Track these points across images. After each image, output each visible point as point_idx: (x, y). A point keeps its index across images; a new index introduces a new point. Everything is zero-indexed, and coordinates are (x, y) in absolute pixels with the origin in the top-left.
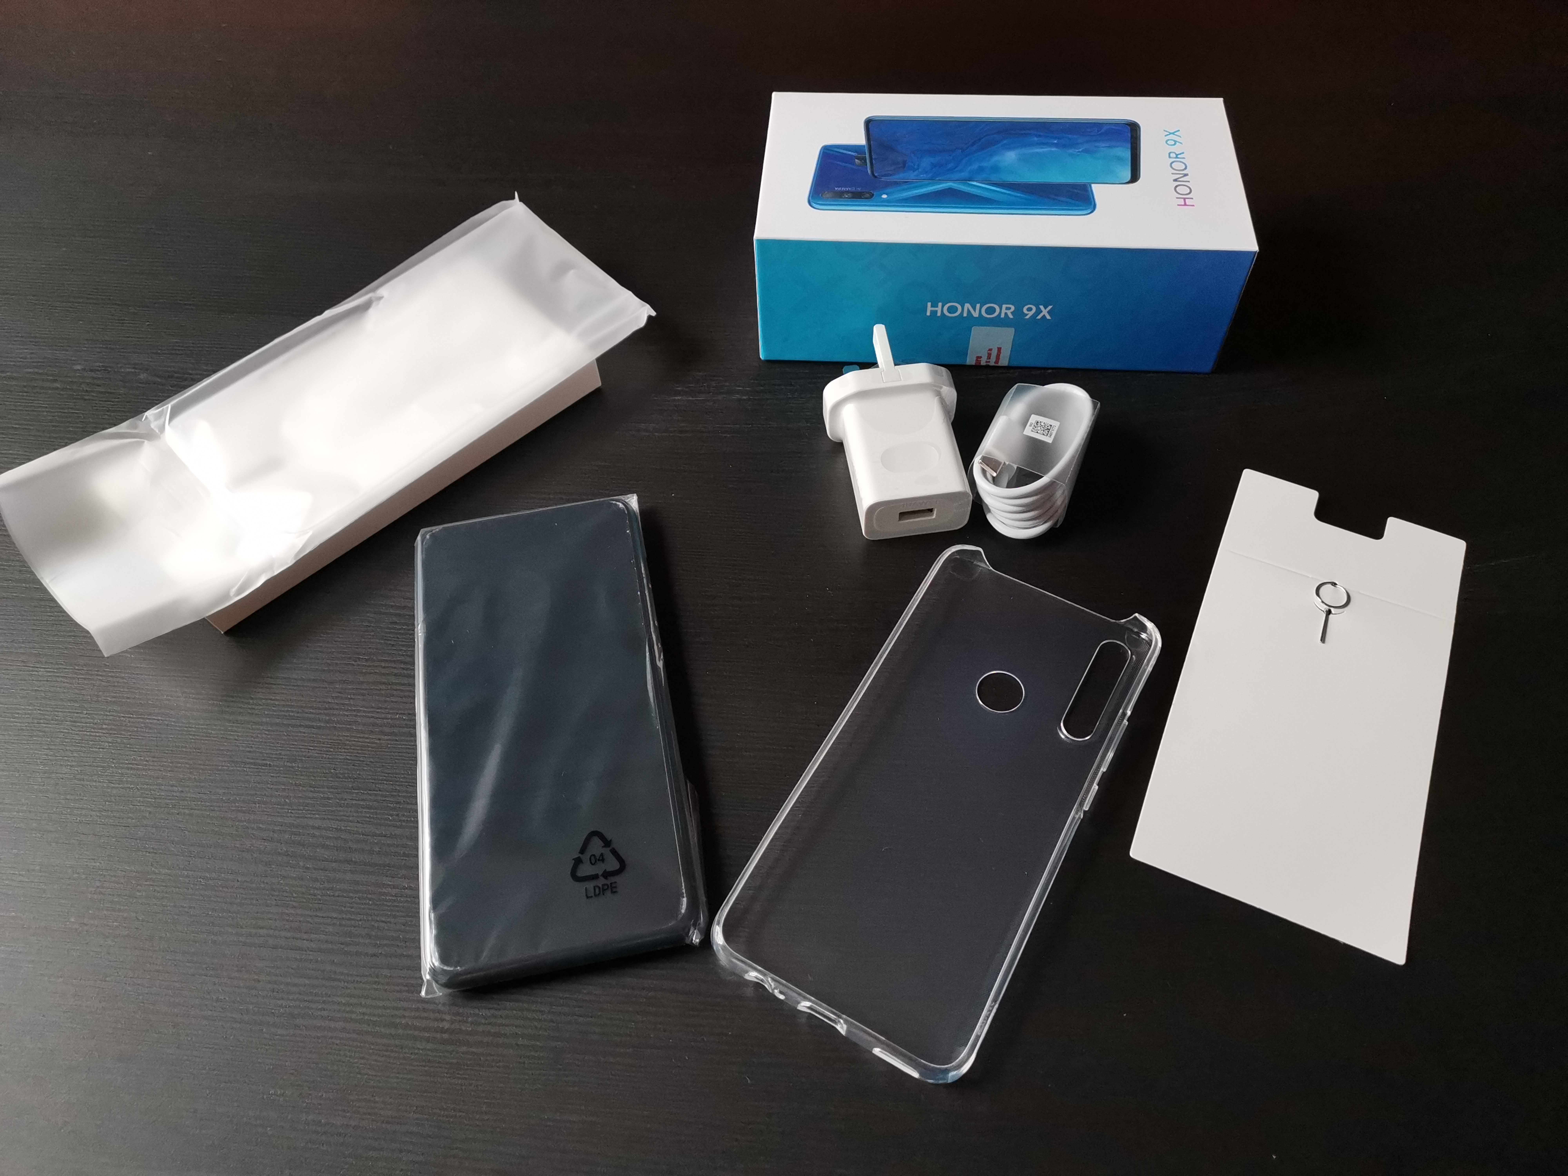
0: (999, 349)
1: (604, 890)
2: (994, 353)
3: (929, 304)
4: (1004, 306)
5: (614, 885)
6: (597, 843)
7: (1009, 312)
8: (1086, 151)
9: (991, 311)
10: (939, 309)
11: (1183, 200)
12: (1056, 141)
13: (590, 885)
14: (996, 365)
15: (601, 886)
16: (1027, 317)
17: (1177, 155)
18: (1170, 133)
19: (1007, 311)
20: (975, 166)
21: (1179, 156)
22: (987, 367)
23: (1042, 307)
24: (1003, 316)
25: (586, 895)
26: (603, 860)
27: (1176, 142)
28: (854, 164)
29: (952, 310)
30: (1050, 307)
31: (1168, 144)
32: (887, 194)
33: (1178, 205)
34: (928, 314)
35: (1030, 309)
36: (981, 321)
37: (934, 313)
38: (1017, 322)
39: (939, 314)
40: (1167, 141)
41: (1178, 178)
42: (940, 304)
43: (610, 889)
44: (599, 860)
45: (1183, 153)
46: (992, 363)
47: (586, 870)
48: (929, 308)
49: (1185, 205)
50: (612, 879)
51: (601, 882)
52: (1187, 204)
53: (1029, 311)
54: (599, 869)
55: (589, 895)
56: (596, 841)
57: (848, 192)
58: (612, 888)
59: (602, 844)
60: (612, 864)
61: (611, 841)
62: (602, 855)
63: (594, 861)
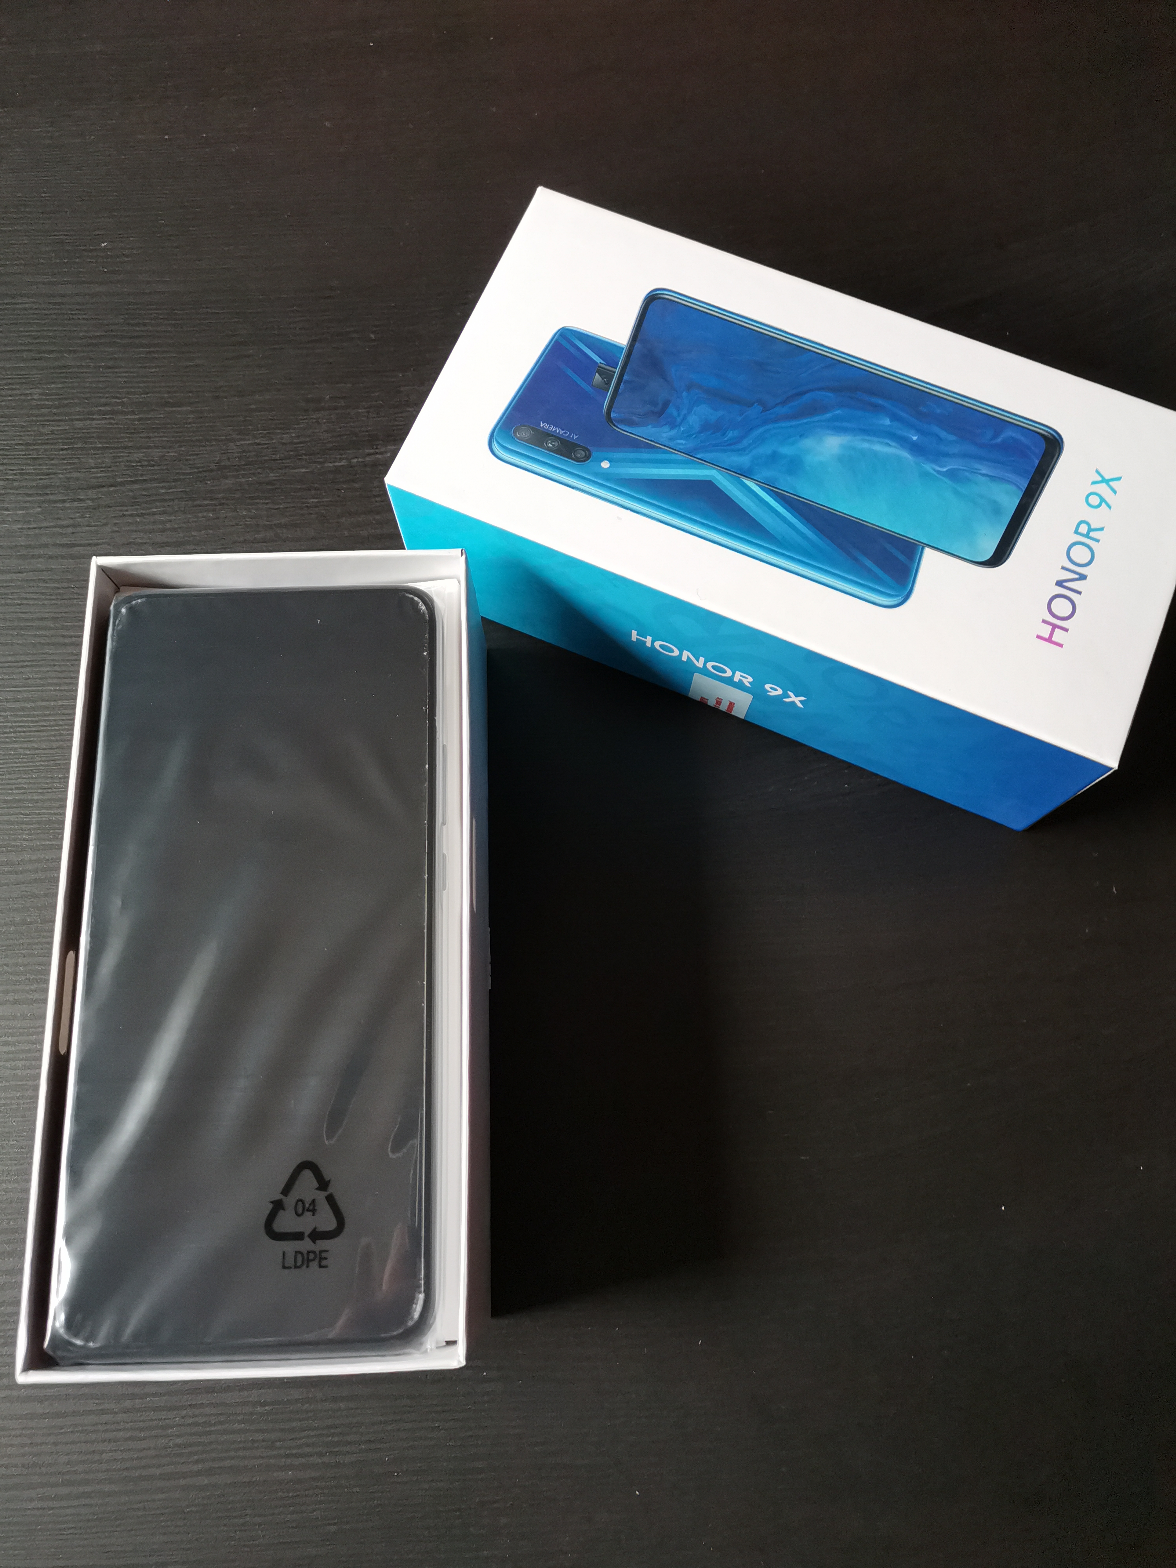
0: (732, 703)
1: (309, 1261)
2: (725, 703)
3: (634, 628)
4: (738, 673)
5: (324, 1255)
6: (307, 1180)
7: (745, 680)
8: (952, 475)
9: (719, 669)
10: (648, 640)
12: (915, 438)
13: (290, 1247)
14: (728, 712)
15: (305, 1252)
16: (770, 694)
19: (742, 678)
20: (767, 449)
23: (790, 693)
24: (736, 679)
25: (283, 1263)
26: (314, 1211)
27: (1102, 500)
30: (803, 698)
32: (610, 461)
36: (707, 673)
38: (756, 693)
39: (647, 648)
42: (651, 635)
43: (317, 1260)
44: (308, 1210)
46: (723, 709)
47: (286, 1222)
48: (632, 634)
50: (322, 1244)
51: (306, 1245)
53: (773, 690)
54: (306, 1224)
55: (287, 1265)
56: (307, 1175)
57: (556, 437)
58: (321, 1258)
59: (315, 1184)
60: (325, 1220)
61: (329, 1181)
62: (314, 1201)
63: (300, 1211)
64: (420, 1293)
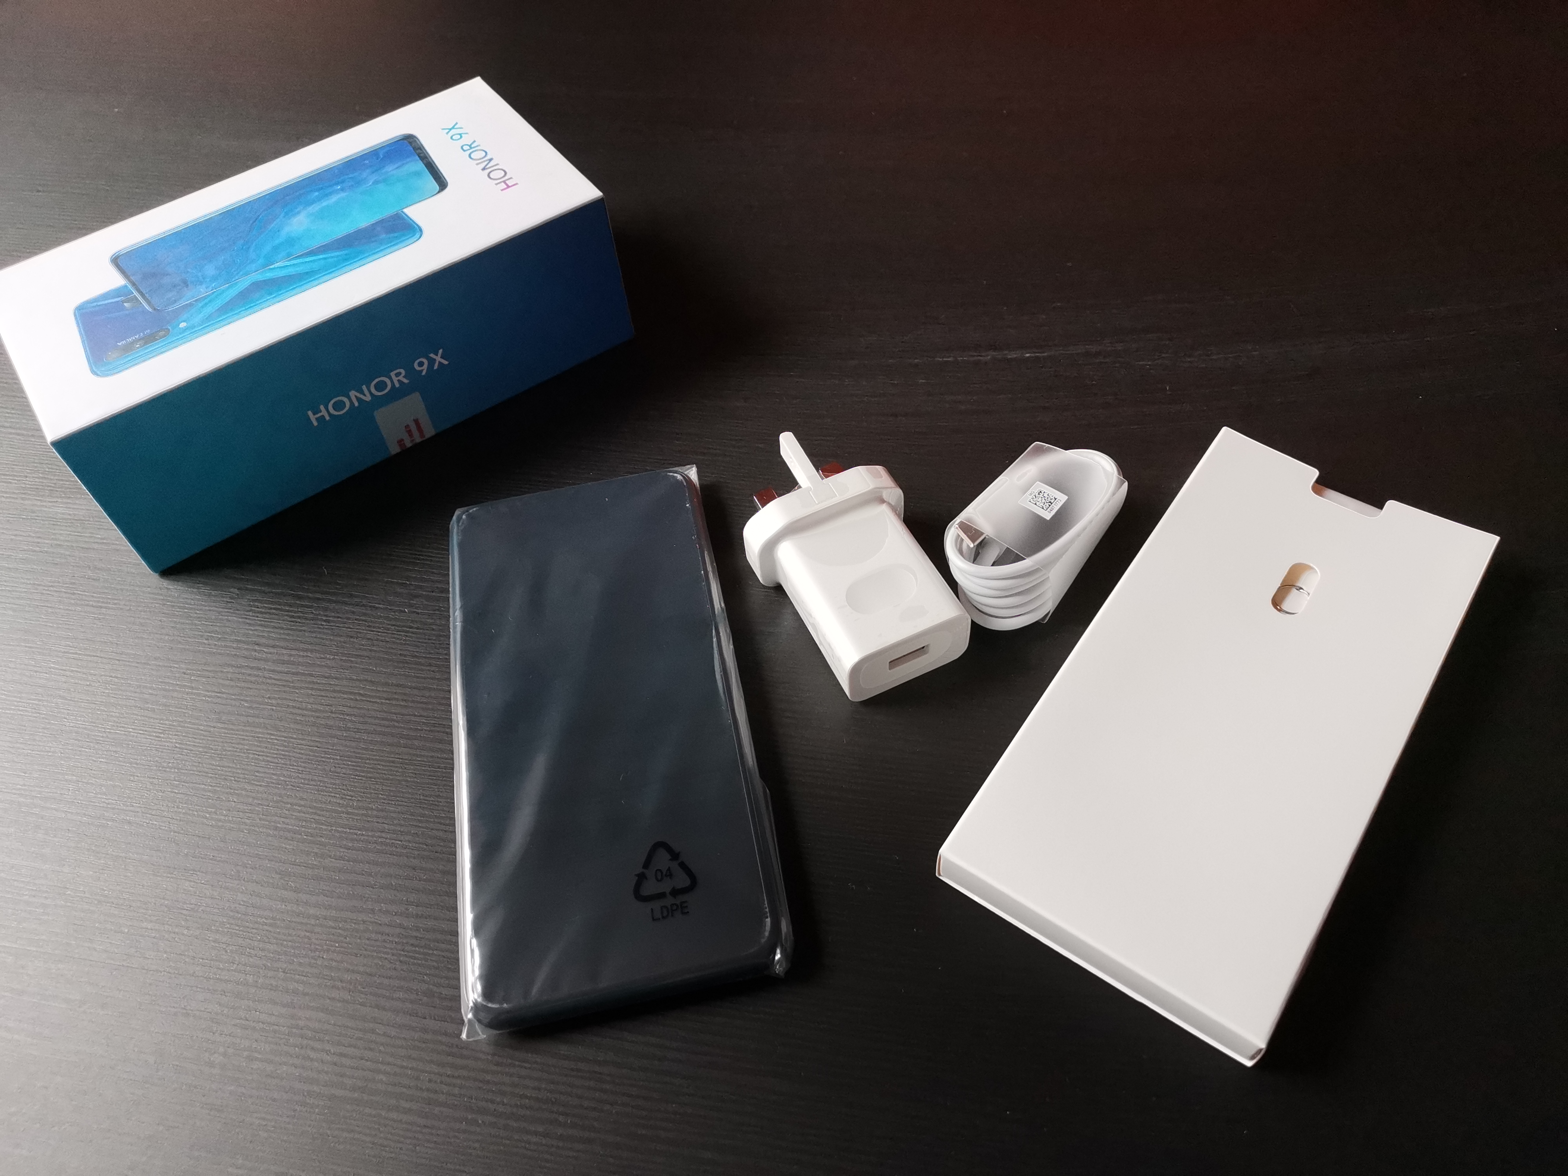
0: (416, 422)
1: (673, 911)
2: (413, 427)
3: (310, 413)
4: (393, 374)
5: (685, 905)
6: (662, 855)
7: (401, 378)
8: (377, 182)
9: (380, 386)
10: (324, 412)
11: (503, 183)
12: (339, 187)
13: (657, 905)
14: (424, 439)
15: (669, 906)
16: (424, 373)
17: (470, 146)
18: (450, 129)
19: (399, 378)
20: (268, 248)
21: (472, 146)
22: (416, 446)
23: (432, 355)
24: (397, 385)
25: (653, 917)
26: (670, 876)
27: (460, 134)
28: (124, 308)
29: (339, 406)
30: (441, 351)
31: (453, 139)
32: (184, 321)
33: (502, 190)
34: (315, 423)
35: (421, 364)
36: (378, 402)
37: (321, 419)
38: (417, 383)
39: (328, 418)
40: (451, 138)
41: (486, 165)
42: (322, 407)
43: (680, 910)
44: (666, 876)
45: (475, 141)
46: (418, 439)
47: (650, 888)
48: (313, 418)
49: (508, 187)
50: (682, 898)
51: (669, 901)
52: (510, 185)
53: (422, 366)
54: (666, 887)
55: (655, 918)
56: (661, 852)
57: (136, 341)
58: (683, 908)
59: (668, 857)
60: (682, 881)
61: (679, 853)
62: (669, 869)
63: (659, 878)
64: (767, 918)
